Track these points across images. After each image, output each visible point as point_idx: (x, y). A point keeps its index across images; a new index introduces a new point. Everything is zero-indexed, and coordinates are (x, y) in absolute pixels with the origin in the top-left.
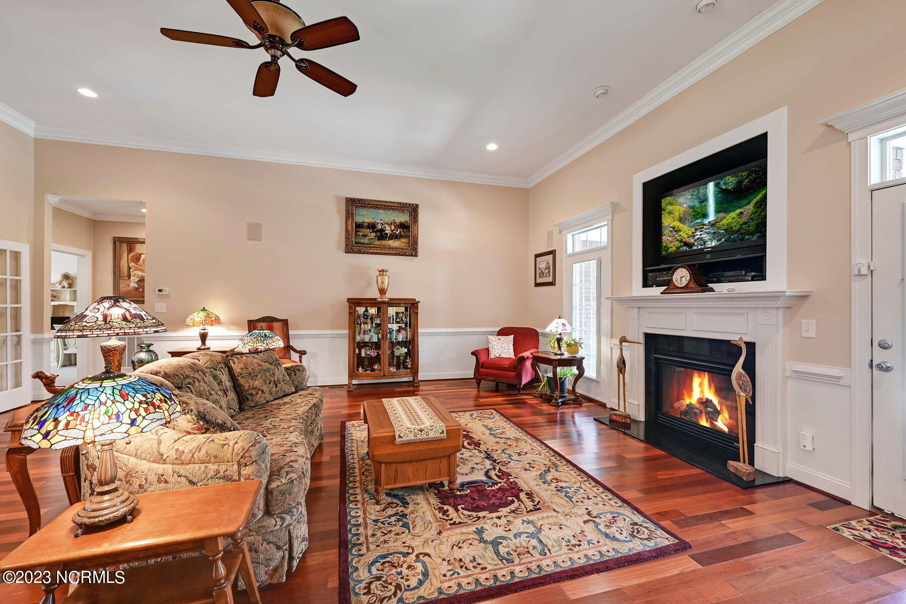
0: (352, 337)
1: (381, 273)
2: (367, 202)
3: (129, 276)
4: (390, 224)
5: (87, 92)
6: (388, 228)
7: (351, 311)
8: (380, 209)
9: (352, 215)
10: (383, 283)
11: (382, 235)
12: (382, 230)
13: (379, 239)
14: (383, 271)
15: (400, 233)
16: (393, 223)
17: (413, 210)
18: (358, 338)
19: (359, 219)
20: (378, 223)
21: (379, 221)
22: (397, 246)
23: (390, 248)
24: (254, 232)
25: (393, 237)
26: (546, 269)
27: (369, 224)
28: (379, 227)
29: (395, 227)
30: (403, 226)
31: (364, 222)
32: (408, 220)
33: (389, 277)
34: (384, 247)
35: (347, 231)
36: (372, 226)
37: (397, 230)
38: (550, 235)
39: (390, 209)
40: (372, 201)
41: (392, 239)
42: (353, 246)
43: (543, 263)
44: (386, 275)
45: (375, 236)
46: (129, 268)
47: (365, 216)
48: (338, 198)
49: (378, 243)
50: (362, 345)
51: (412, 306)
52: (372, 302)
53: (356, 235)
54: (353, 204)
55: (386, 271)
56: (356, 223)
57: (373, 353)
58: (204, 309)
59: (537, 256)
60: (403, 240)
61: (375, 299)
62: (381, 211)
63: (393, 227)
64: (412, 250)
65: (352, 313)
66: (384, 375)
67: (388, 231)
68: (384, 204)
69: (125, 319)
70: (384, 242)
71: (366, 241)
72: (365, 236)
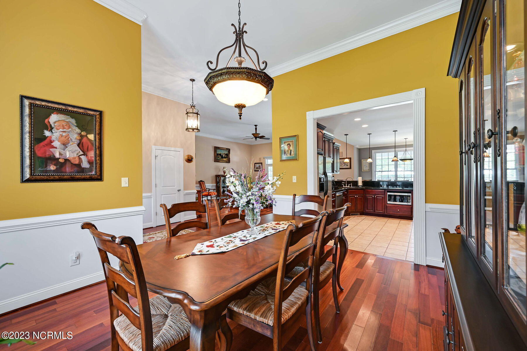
1: (224, 168)
2: (219, 148)
4: (224, 154)
7: (216, 179)
9: (216, 151)
11: (222, 157)
12: (222, 156)
17: (229, 150)
19: (218, 153)
21: (222, 153)
25: (225, 158)
26: (259, 167)
30: (227, 155)
32: (228, 153)
34: (223, 161)
35: (215, 156)
36: (220, 154)
38: (260, 159)
39: (224, 150)
40: (221, 147)
42: (216, 160)
43: (257, 165)
47: (219, 152)
48: (212, 146)
52: (219, 176)
54: (216, 148)
56: (216, 154)
59: (255, 163)
60: (227, 159)
61: (223, 175)
62: (222, 151)
64: (229, 161)
68: (223, 148)
70: (223, 159)
71: (219, 159)
72: (219, 157)
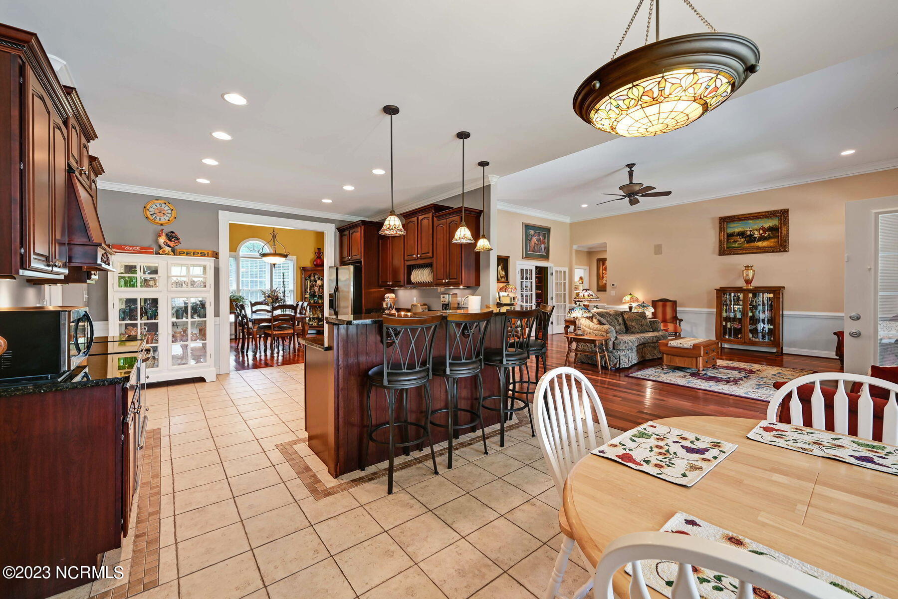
0: (719, 313)
1: (747, 268)
2: (737, 217)
3: (603, 278)
4: (758, 230)
5: (584, 206)
6: (756, 233)
7: (718, 296)
8: (748, 220)
9: (724, 228)
10: (747, 275)
11: (751, 239)
13: (748, 243)
14: (748, 266)
15: (769, 234)
16: (763, 228)
17: (783, 215)
18: (724, 314)
19: (730, 231)
20: (747, 231)
21: (748, 229)
22: (766, 245)
23: (758, 248)
24: (658, 250)
25: (762, 238)
27: (739, 232)
28: (748, 233)
29: (763, 231)
30: (771, 229)
31: (734, 232)
32: (777, 224)
33: (754, 271)
34: (753, 248)
35: (720, 241)
36: (742, 234)
37: (766, 233)
39: (758, 218)
40: (741, 215)
41: (760, 241)
42: (725, 250)
44: (751, 269)
45: (744, 241)
46: (603, 274)
47: (736, 228)
48: (712, 219)
49: (747, 245)
50: (727, 319)
51: (777, 291)
52: (739, 290)
53: (727, 242)
54: (725, 221)
55: (752, 267)
56: (727, 234)
57: (737, 326)
58: (631, 294)
60: (773, 240)
61: (742, 287)
62: (751, 222)
63: (761, 232)
64: (782, 246)
65: (719, 298)
66: (745, 342)
67: (757, 235)
68: (752, 215)
69: (588, 296)
70: (752, 244)
71: (737, 245)
72: (735, 242)
